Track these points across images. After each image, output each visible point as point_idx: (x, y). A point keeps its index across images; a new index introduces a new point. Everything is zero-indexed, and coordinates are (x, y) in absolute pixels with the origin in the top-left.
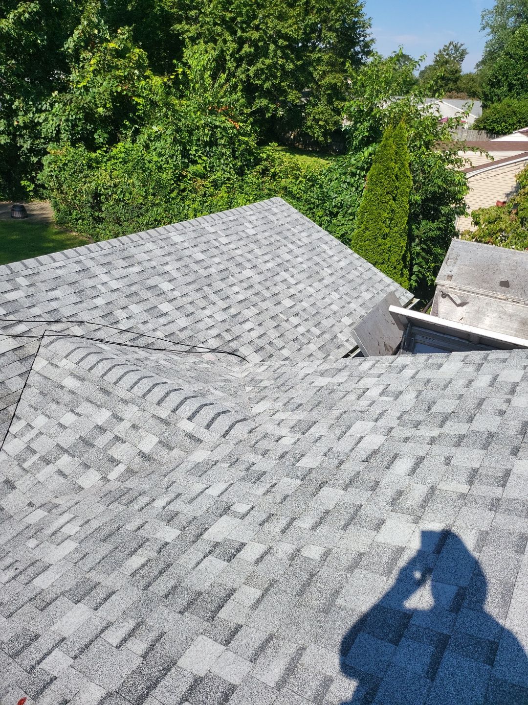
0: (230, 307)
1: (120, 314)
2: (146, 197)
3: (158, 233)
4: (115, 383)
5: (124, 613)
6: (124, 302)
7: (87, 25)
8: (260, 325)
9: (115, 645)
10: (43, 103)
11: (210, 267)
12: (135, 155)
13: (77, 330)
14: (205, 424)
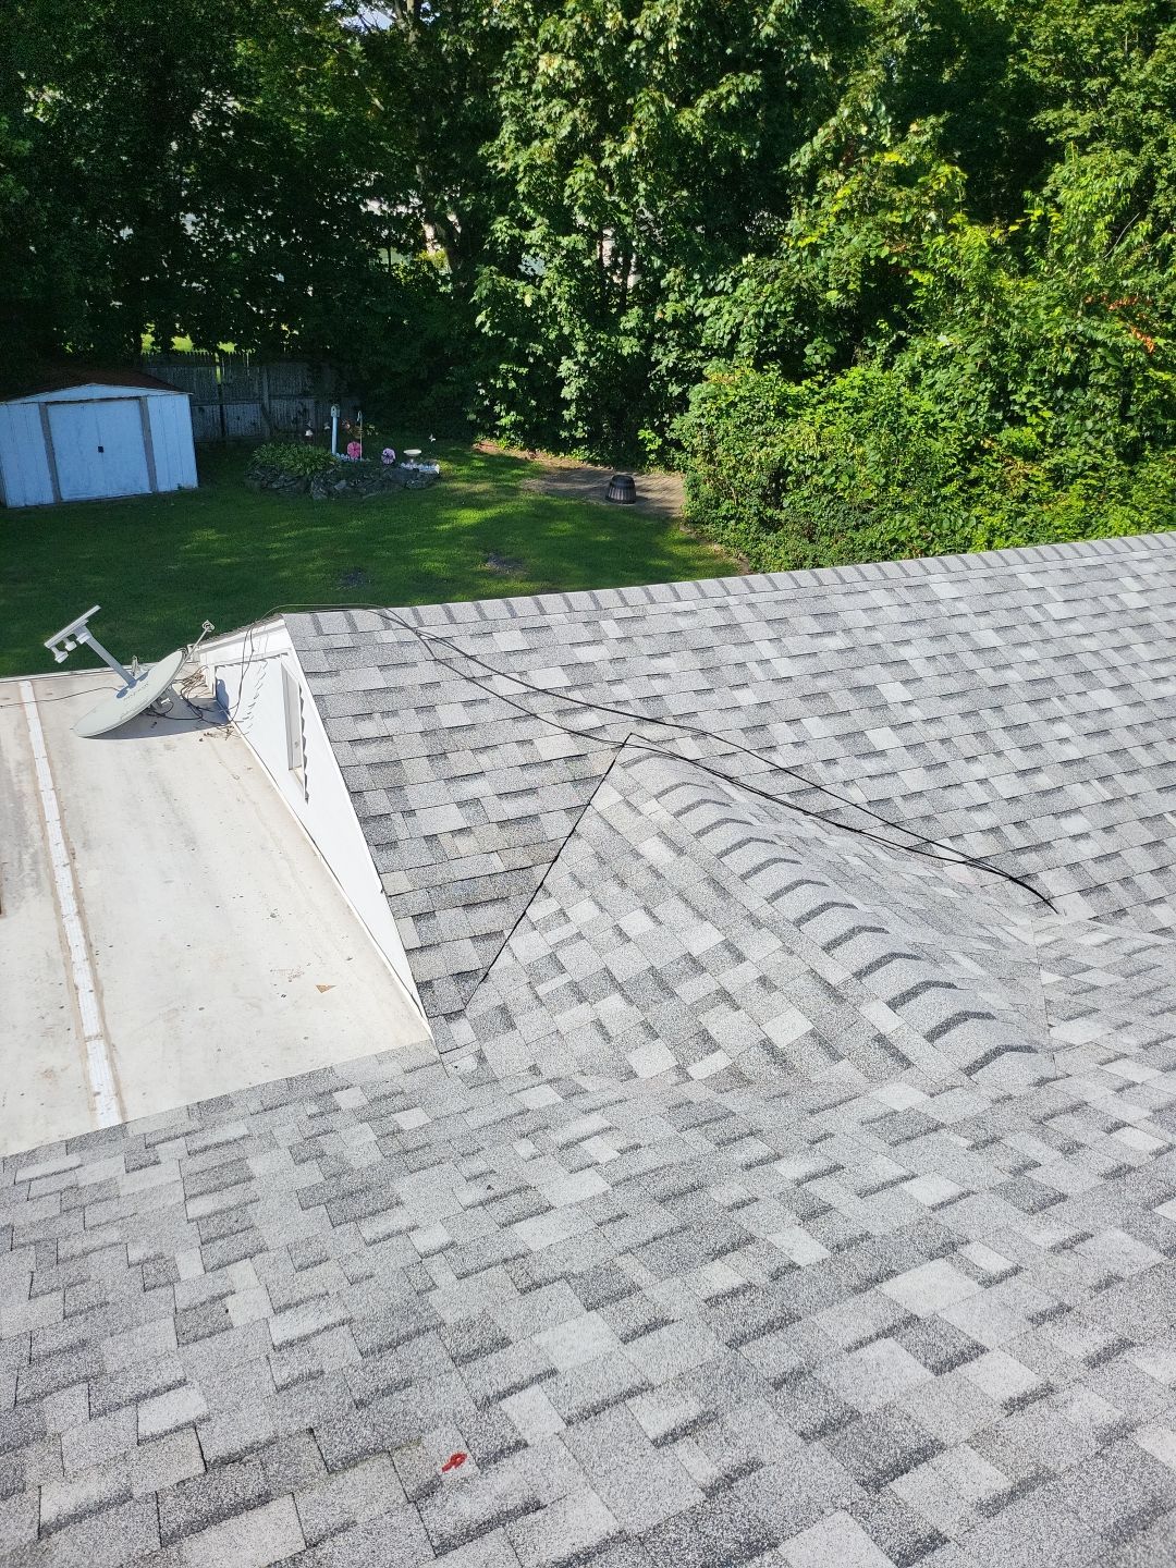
0: (1037, 770)
1: (781, 732)
2: (885, 487)
3: (904, 571)
4: (744, 877)
5: (681, 1376)
6: (796, 708)
7: (849, 116)
8: (1108, 829)
9: (652, 1436)
10: (721, 277)
11: (1008, 666)
12: (883, 393)
13: (689, 747)
14: (927, 1029)
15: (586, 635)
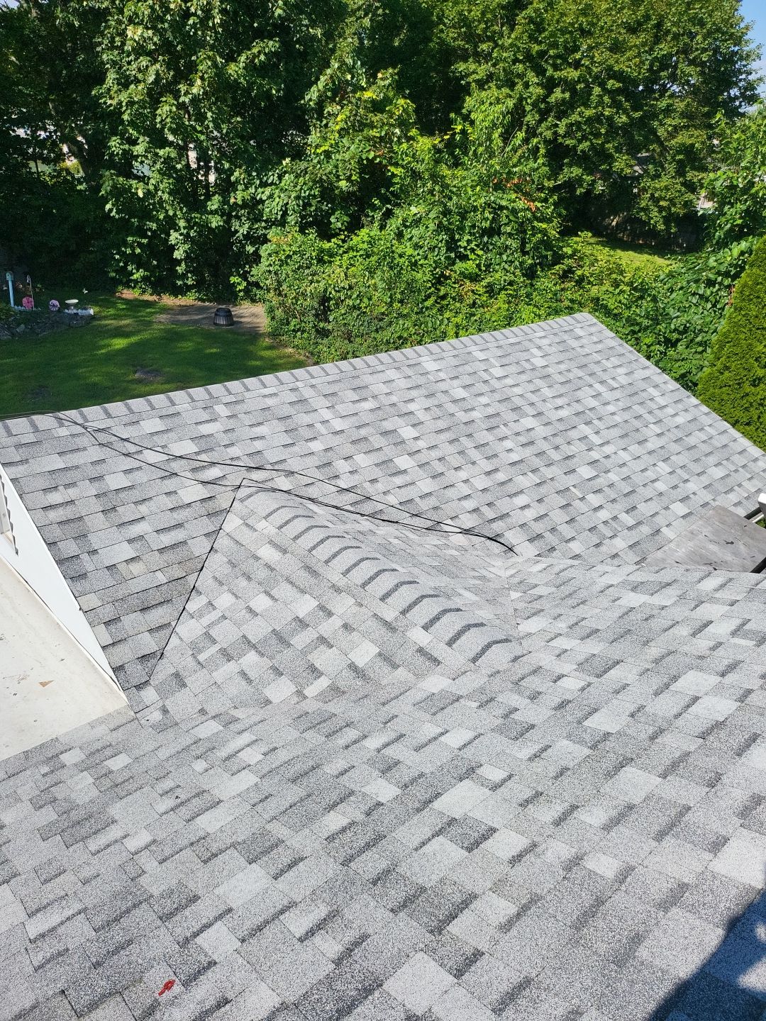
0: (496, 470)
1: (342, 466)
2: (390, 304)
3: (405, 356)
4: (327, 562)
5: (313, 893)
6: (349, 449)
7: (338, 68)
8: (540, 501)
9: (298, 936)
10: (270, 173)
11: (473, 409)
12: (382, 245)
13: (283, 483)
14: (447, 639)
15: (205, 416)
